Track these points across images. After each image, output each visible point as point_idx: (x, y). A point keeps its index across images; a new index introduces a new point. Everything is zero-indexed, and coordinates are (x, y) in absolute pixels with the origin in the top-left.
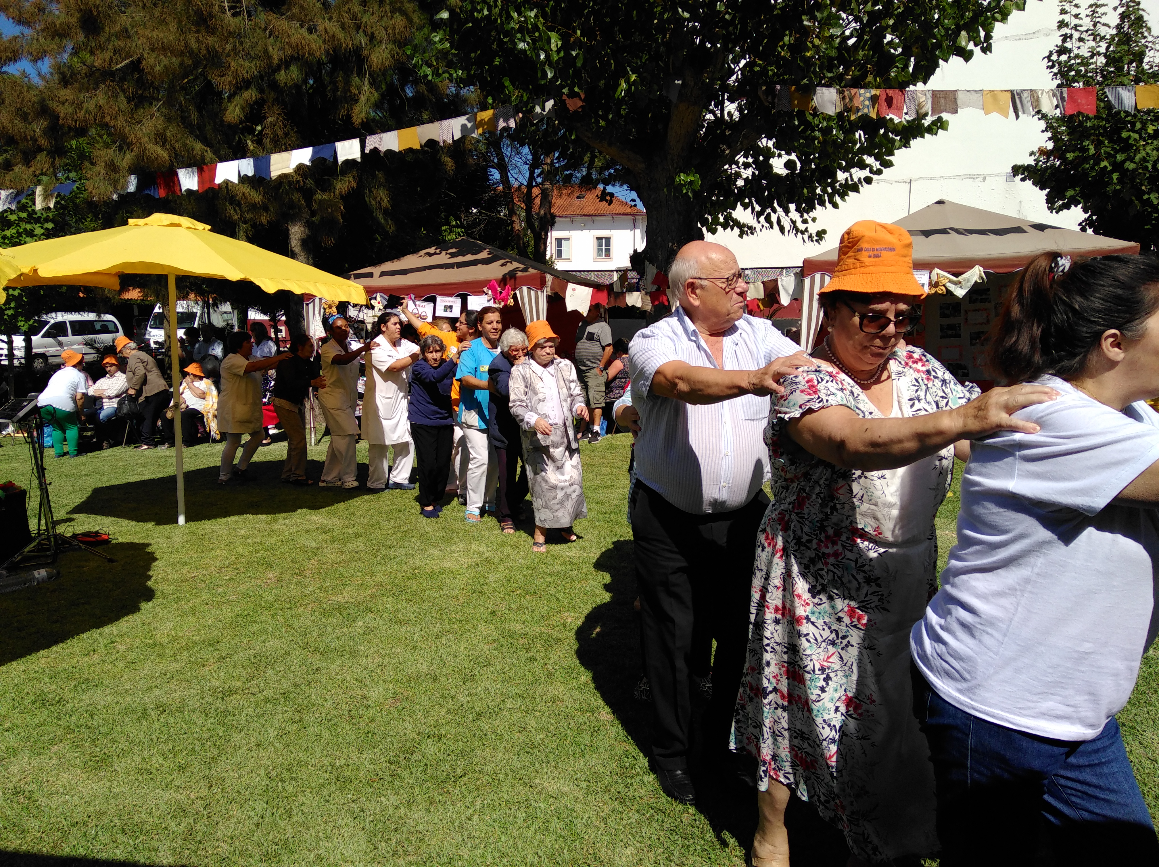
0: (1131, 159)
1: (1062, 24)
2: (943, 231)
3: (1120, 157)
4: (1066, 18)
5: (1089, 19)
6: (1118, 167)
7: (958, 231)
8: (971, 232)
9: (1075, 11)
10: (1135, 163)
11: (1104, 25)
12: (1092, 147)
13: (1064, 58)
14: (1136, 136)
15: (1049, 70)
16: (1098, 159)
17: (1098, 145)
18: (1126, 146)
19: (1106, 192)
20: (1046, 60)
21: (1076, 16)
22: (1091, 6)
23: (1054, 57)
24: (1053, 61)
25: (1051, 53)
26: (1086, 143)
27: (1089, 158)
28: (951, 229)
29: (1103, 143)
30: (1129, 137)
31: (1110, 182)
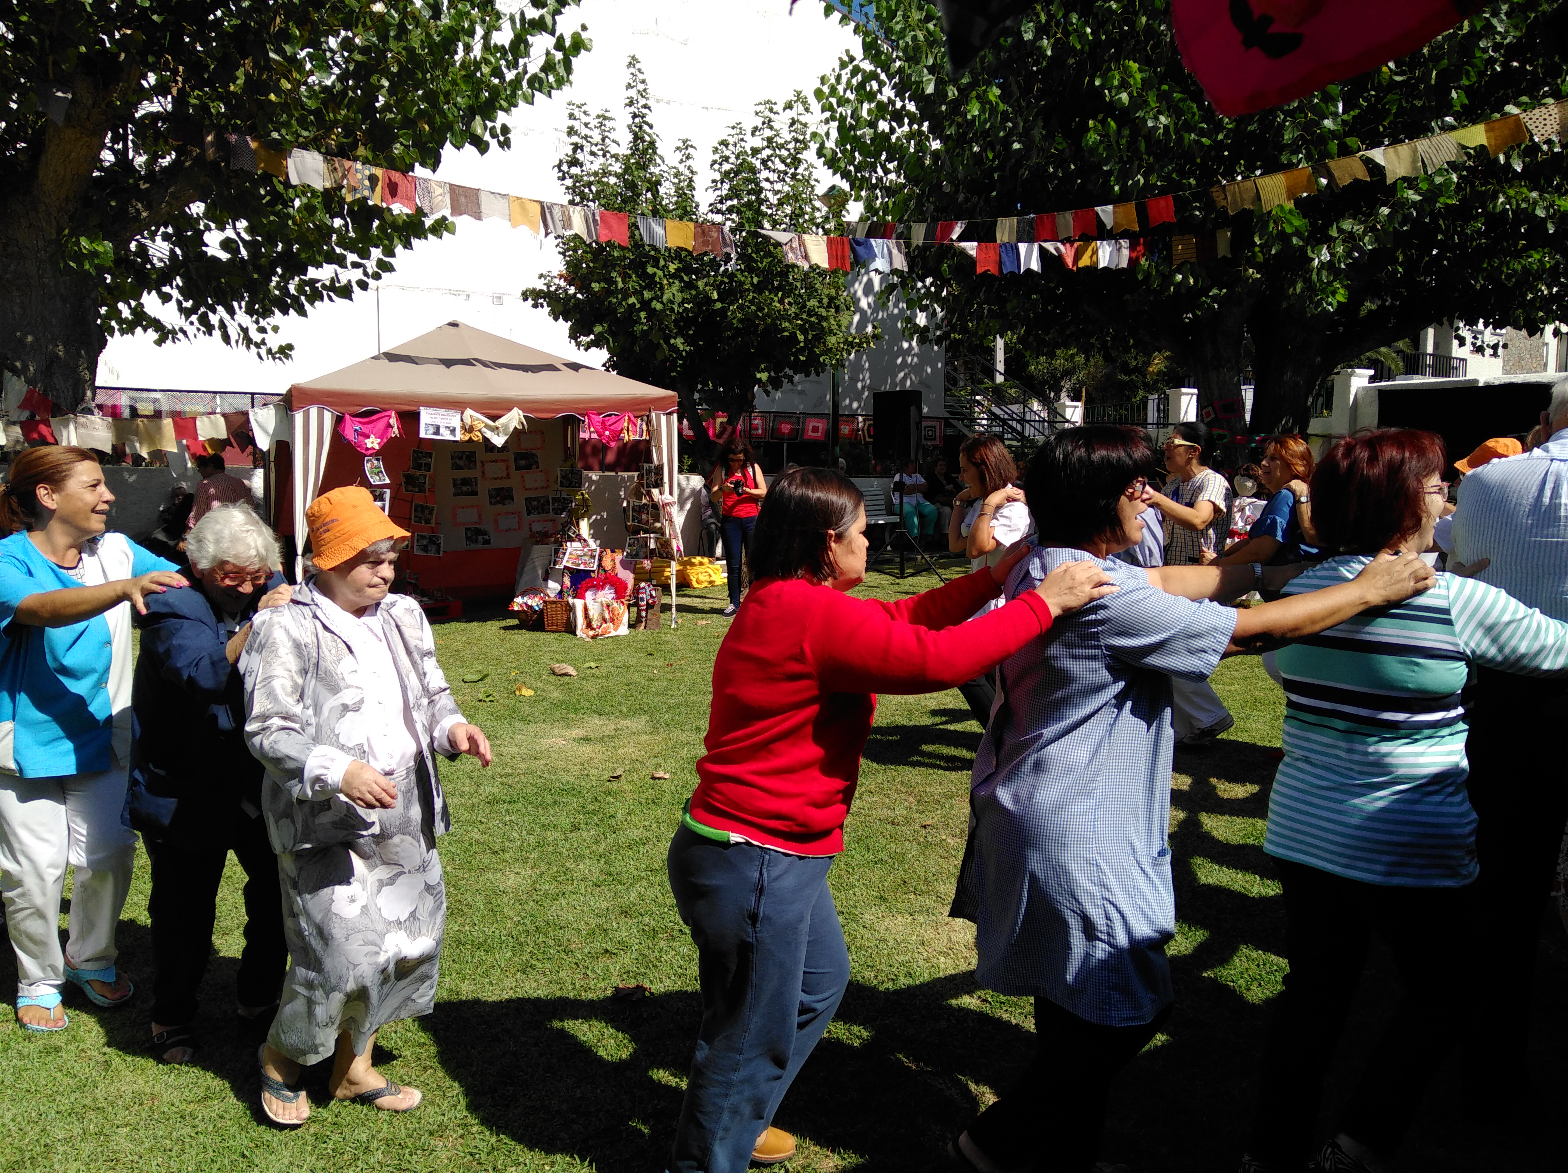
0: (658, 298)
1: (571, 131)
2: (467, 362)
3: (647, 295)
4: (577, 125)
5: (598, 131)
6: (646, 305)
7: (484, 364)
8: (500, 365)
9: (585, 119)
10: (662, 303)
11: (614, 141)
12: (619, 280)
13: (575, 170)
14: (660, 273)
15: (560, 182)
16: (626, 294)
17: (626, 277)
18: (650, 283)
19: (633, 331)
20: (556, 169)
21: (586, 125)
22: (598, 117)
23: (565, 168)
24: (564, 173)
25: (561, 163)
26: (614, 274)
27: (617, 291)
28: (475, 360)
29: (630, 277)
30: (655, 274)
31: (638, 322)
